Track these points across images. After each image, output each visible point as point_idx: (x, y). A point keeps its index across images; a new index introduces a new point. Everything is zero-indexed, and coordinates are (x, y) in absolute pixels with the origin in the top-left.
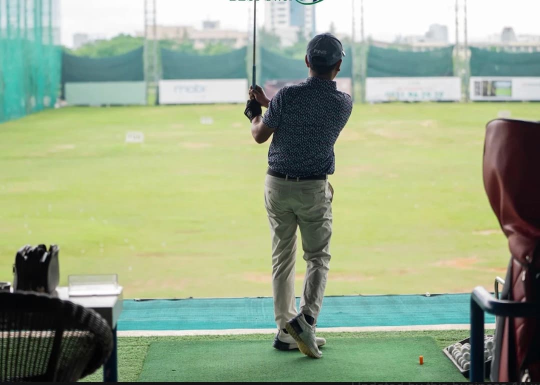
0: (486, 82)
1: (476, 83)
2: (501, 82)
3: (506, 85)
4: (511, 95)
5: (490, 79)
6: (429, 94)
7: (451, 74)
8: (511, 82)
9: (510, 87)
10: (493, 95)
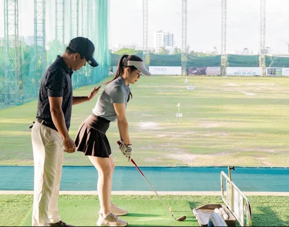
0: (272, 69)
1: (268, 69)
2: (278, 69)
3: (279, 70)
4: (281, 74)
5: (273, 68)
6: (250, 73)
7: (258, 66)
8: (281, 69)
9: (281, 71)
10: (274, 74)
